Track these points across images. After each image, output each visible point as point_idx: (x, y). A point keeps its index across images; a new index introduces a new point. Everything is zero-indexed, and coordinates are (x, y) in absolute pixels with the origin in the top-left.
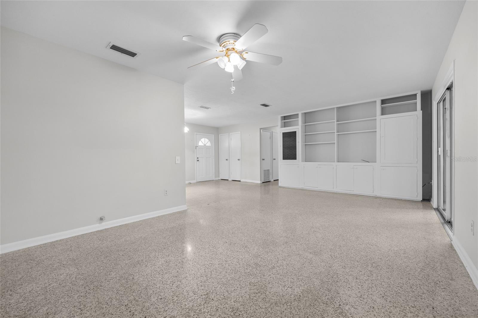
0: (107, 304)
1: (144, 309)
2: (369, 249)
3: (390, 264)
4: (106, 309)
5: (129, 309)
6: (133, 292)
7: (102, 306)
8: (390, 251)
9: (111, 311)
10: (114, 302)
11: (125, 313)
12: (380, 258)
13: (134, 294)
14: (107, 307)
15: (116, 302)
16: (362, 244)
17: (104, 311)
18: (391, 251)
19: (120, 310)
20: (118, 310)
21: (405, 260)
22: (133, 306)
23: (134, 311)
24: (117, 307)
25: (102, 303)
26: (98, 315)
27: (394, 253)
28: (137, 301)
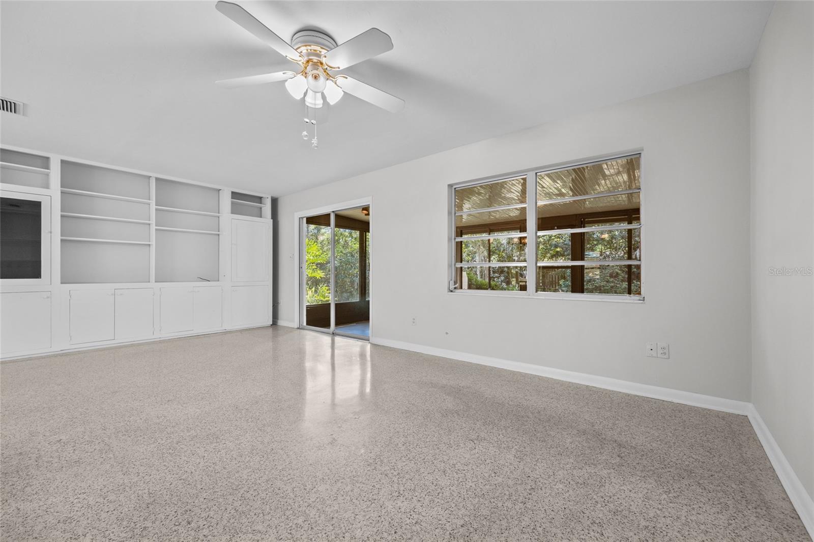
0: (534, 529)
1: (520, 482)
4: (542, 524)
5: (527, 497)
6: (497, 507)
7: (542, 533)
9: (542, 516)
10: (526, 521)
11: (535, 498)
13: (500, 505)
14: (538, 525)
15: (526, 519)
17: (548, 525)
19: (535, 506)
20: (535, 508)
22: (521, 494)
23: (528, 491)
24: (531, 512)
25: (536, 537)
26: (556, 527)
28: (510, 495)
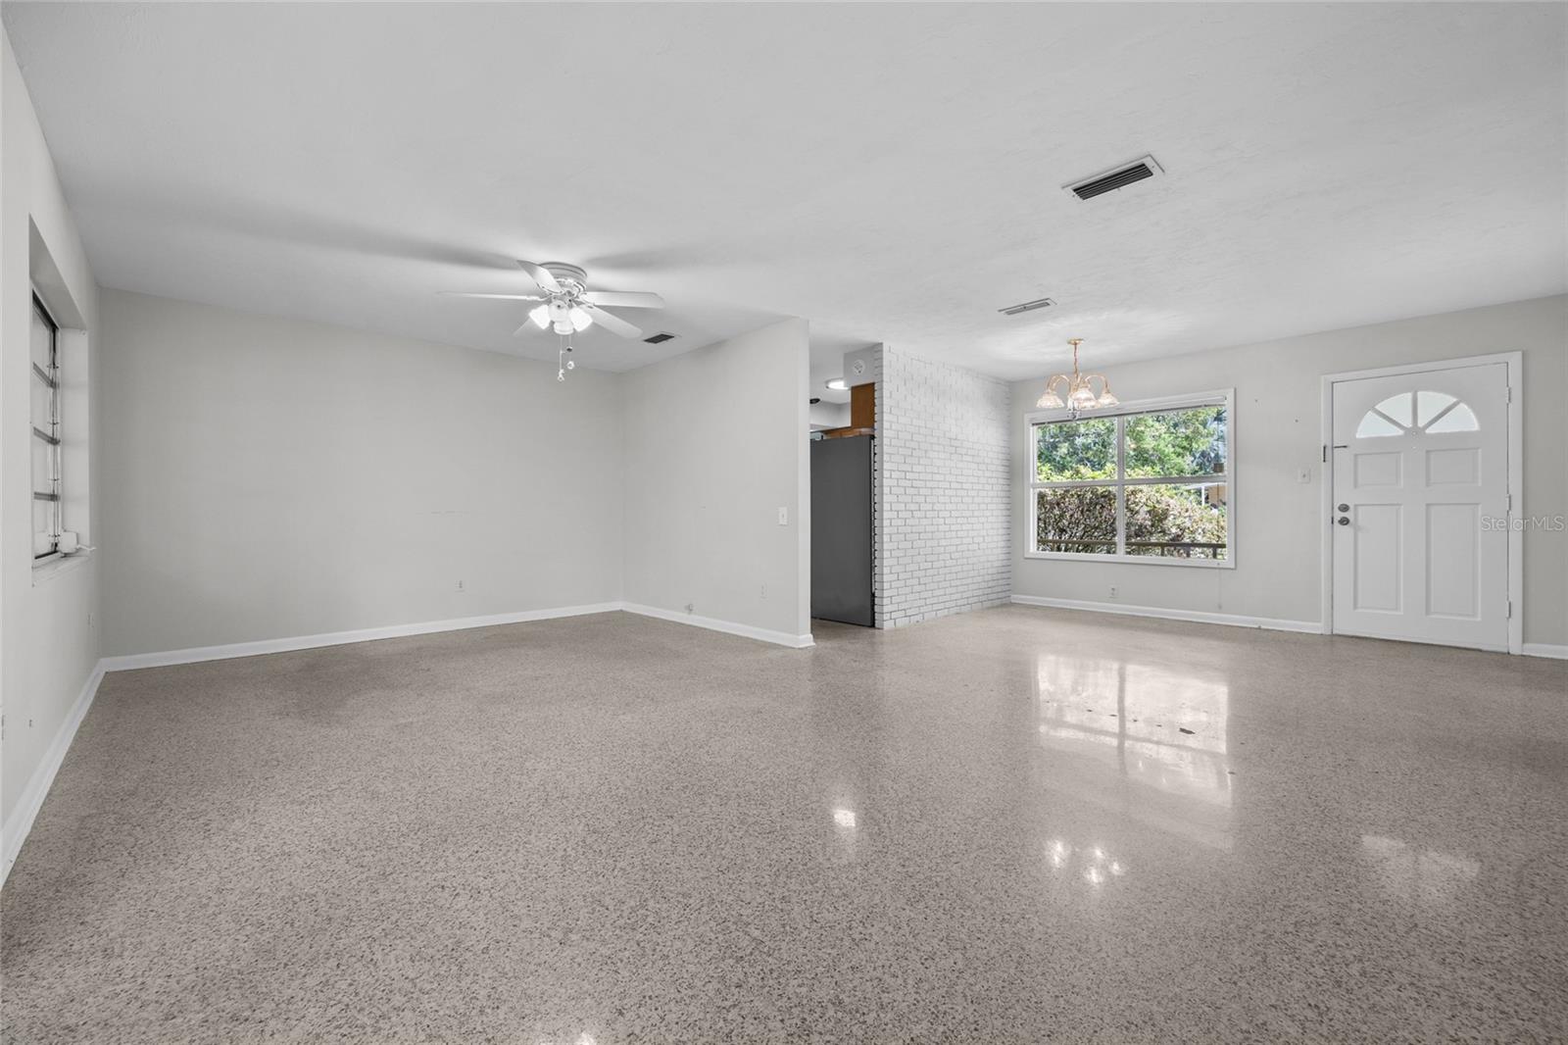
2: (310, 784)
3: (239, 781)
8: (252, 810)
12: (270, 780)
16: (342, 786)
18: (249, 810)
21: (203, 807)
27: (238, 808)
